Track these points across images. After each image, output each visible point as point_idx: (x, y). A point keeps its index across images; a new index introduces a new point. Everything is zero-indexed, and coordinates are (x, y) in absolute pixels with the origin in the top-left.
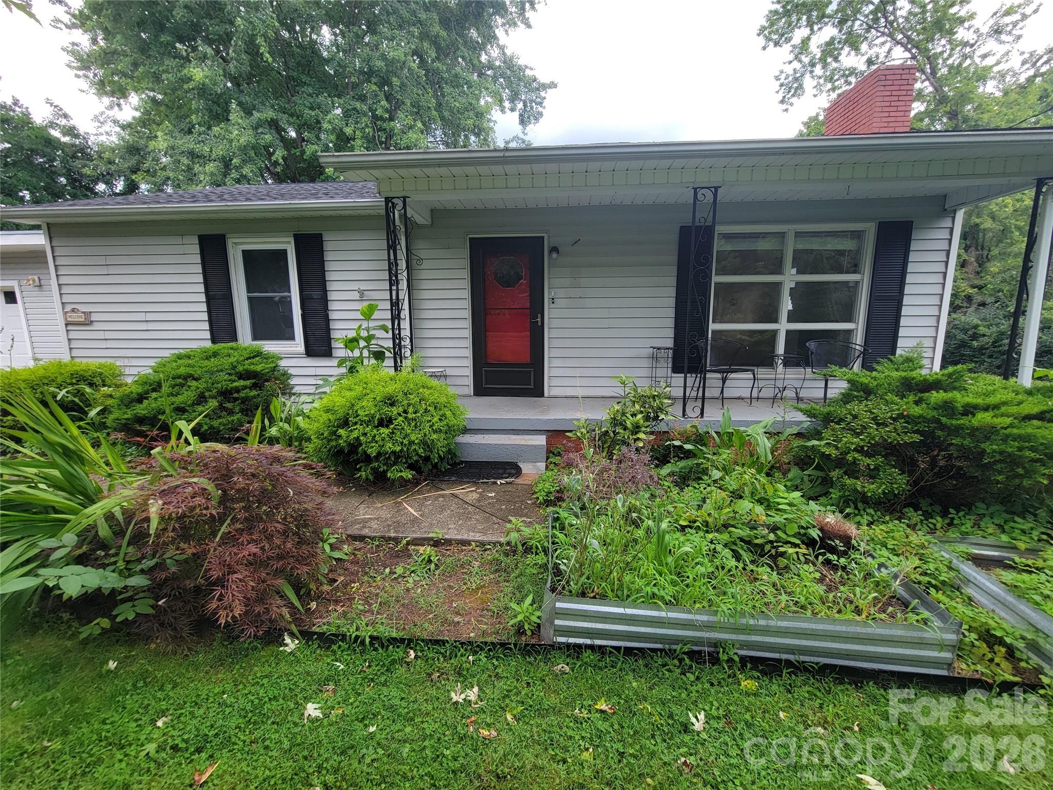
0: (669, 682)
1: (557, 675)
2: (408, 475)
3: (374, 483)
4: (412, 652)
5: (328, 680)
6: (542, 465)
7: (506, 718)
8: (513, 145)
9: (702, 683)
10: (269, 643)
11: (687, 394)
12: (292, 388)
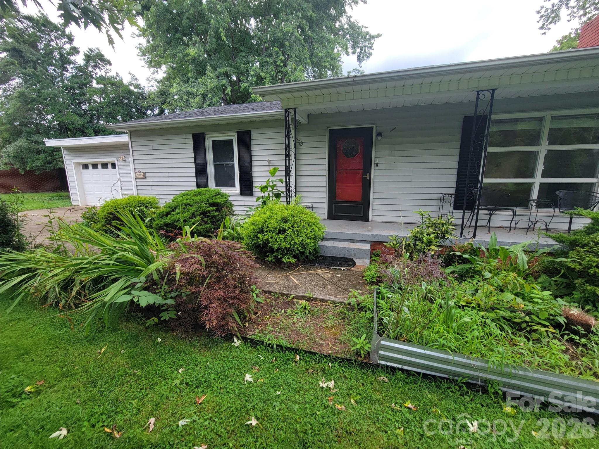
0: (453, 398)
1: (380, 382)
2: (293, 261)
3: (275, 264)
4: (298, 356)
5: (255, 363)
6: (368, 261)
7: (351, 402)
8: (353, 74)
9: (476, 403)
10: (226, 340)
11: (465, 224)
12: (234, 212)
